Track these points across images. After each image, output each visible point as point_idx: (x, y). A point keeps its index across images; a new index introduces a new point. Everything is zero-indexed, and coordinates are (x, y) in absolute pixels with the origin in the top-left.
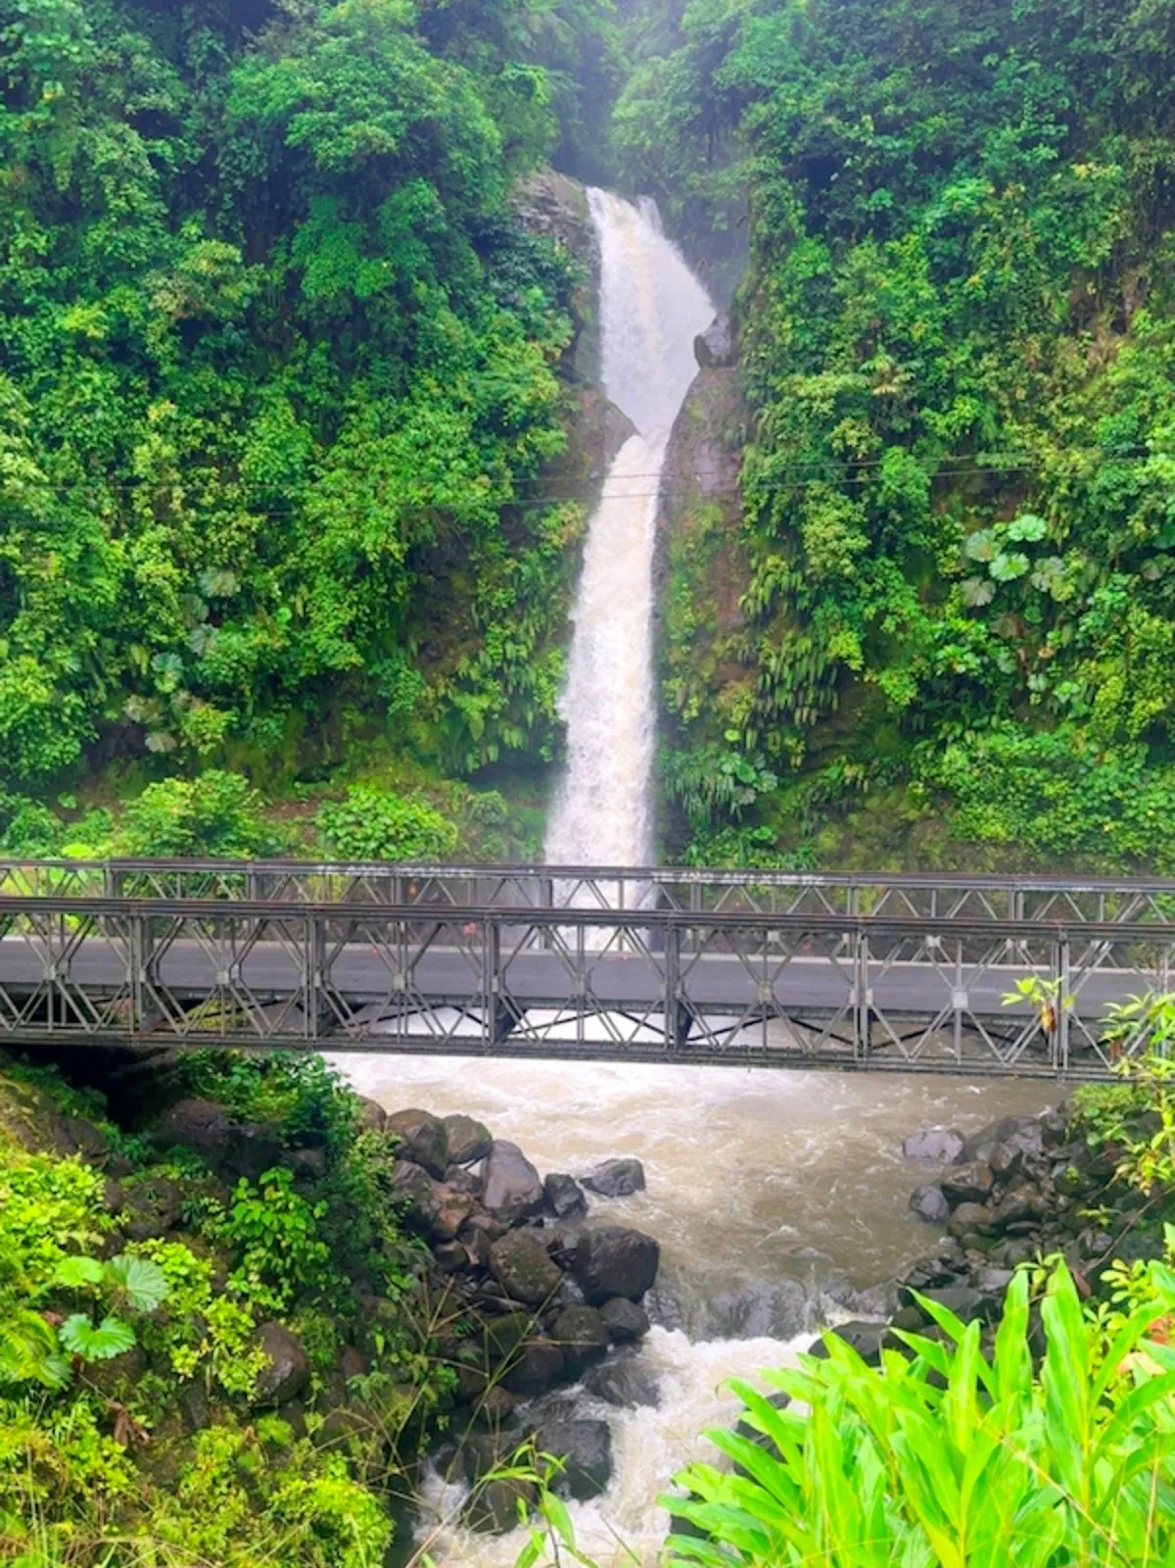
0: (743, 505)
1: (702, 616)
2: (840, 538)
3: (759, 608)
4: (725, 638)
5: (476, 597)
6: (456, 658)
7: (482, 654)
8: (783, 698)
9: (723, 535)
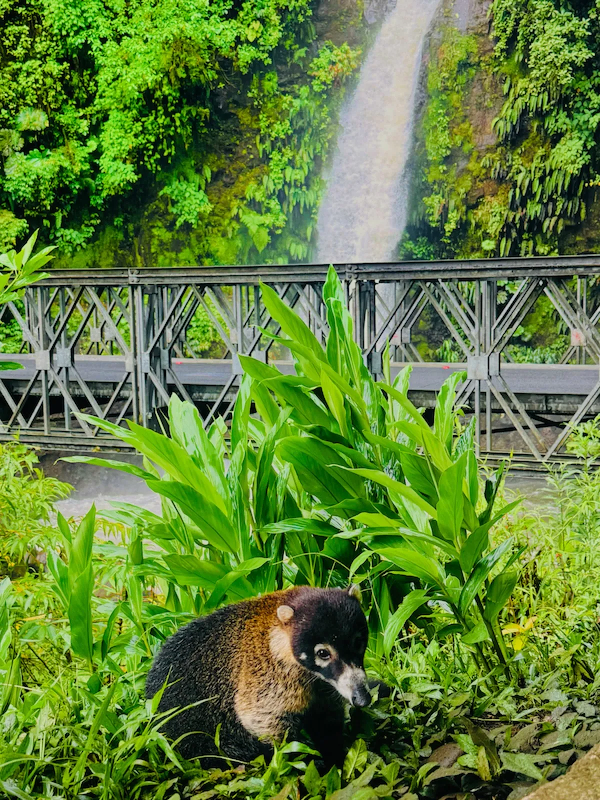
0: (494, 33)
1: (458, 139)
2: (558, 51)
3: (509, 129)
4: (479, 158)
5: (259, 130)
6: (246, 183)
7: (265, 178)
8: (534, 209)
9: (478, 64)
